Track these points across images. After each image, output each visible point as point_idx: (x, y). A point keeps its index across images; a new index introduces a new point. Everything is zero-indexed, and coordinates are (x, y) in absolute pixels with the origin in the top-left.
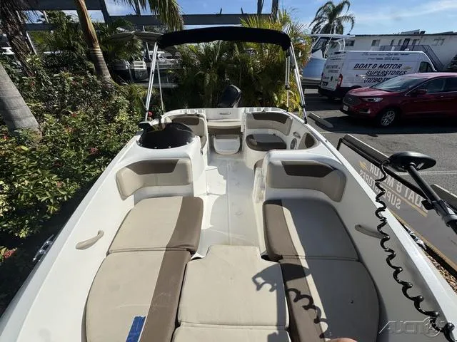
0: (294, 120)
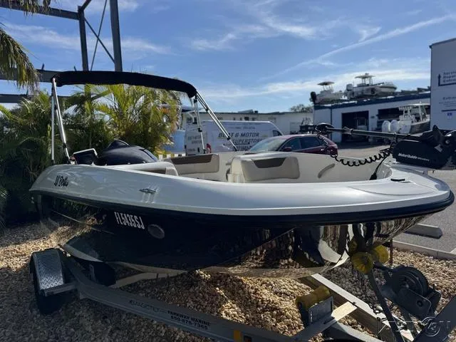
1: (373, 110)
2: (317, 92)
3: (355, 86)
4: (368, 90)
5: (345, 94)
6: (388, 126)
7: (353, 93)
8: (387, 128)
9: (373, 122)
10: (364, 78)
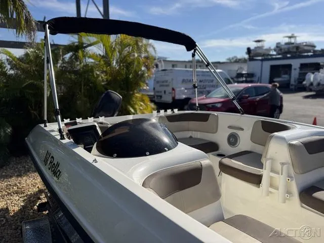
1: (296, 63)
2: (252, 48)
3: (283, 43)
4: (293, 47)
5: (275, 50)
6: (311, 77)
7: (281, 50)
8: (310, 79)
9: (295, 73)
10: (290, 37)
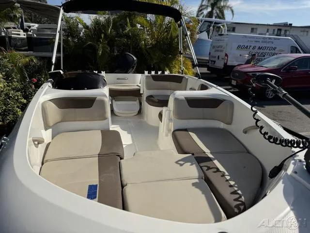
0: (189, 79)
